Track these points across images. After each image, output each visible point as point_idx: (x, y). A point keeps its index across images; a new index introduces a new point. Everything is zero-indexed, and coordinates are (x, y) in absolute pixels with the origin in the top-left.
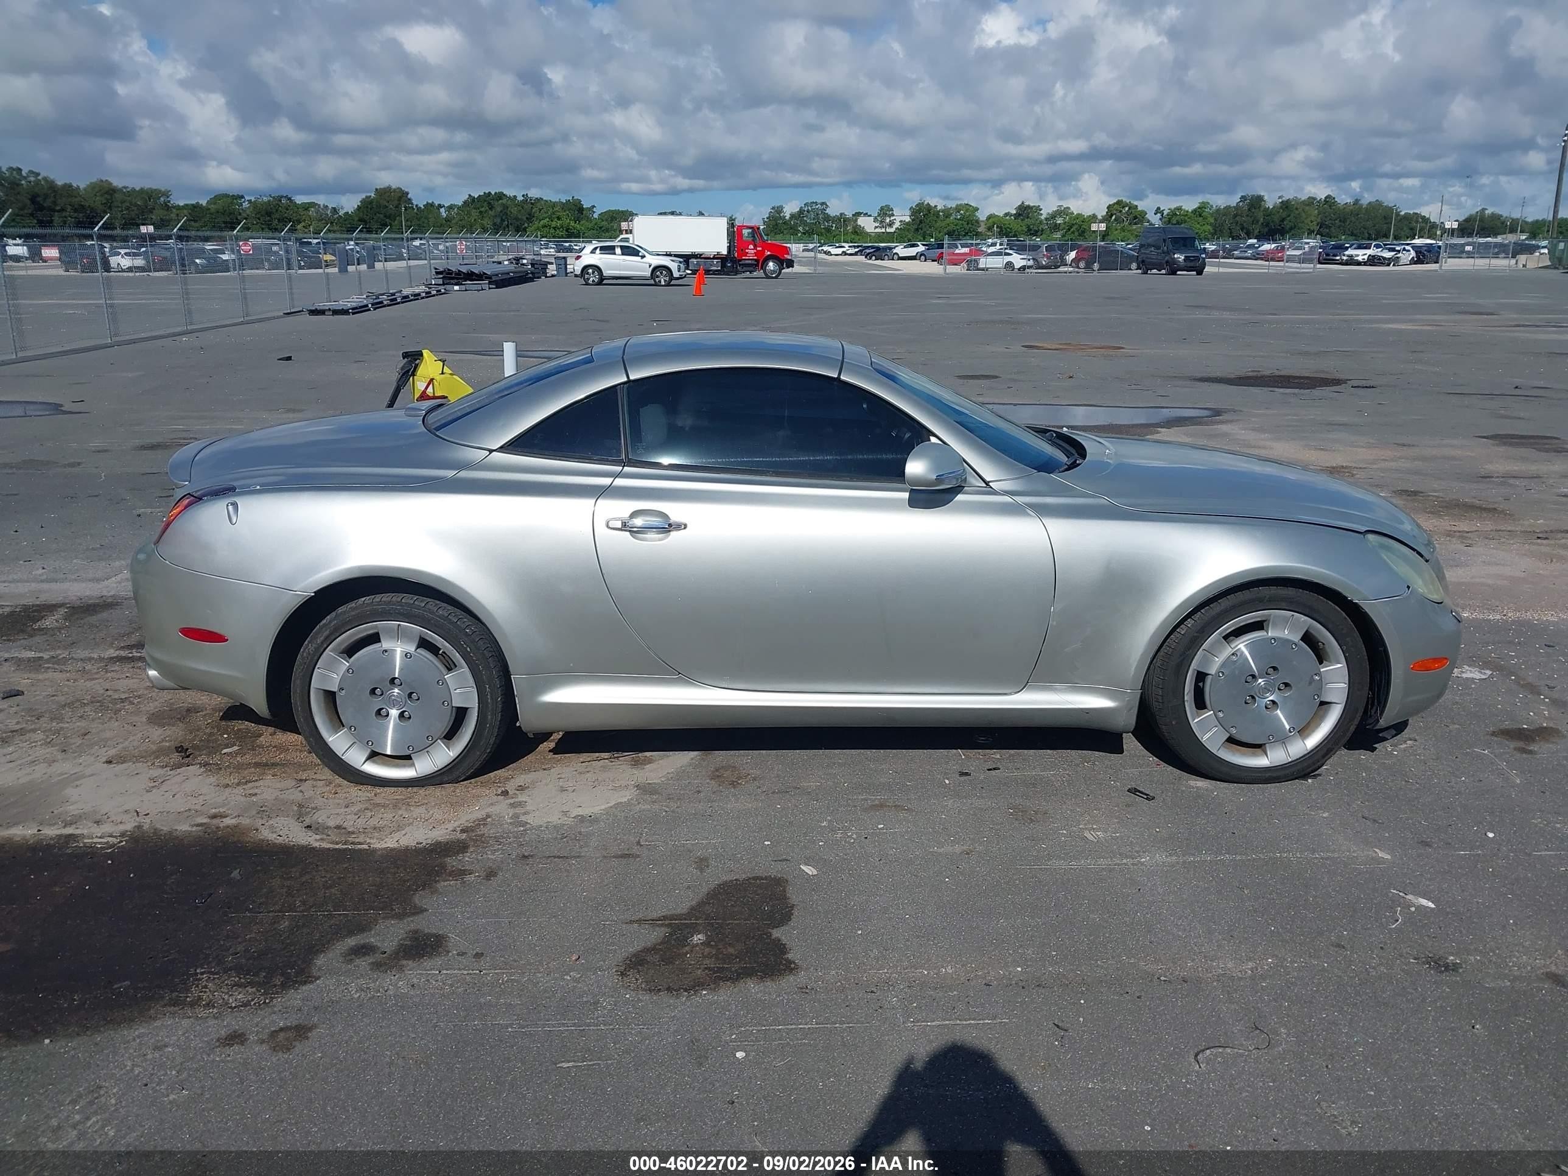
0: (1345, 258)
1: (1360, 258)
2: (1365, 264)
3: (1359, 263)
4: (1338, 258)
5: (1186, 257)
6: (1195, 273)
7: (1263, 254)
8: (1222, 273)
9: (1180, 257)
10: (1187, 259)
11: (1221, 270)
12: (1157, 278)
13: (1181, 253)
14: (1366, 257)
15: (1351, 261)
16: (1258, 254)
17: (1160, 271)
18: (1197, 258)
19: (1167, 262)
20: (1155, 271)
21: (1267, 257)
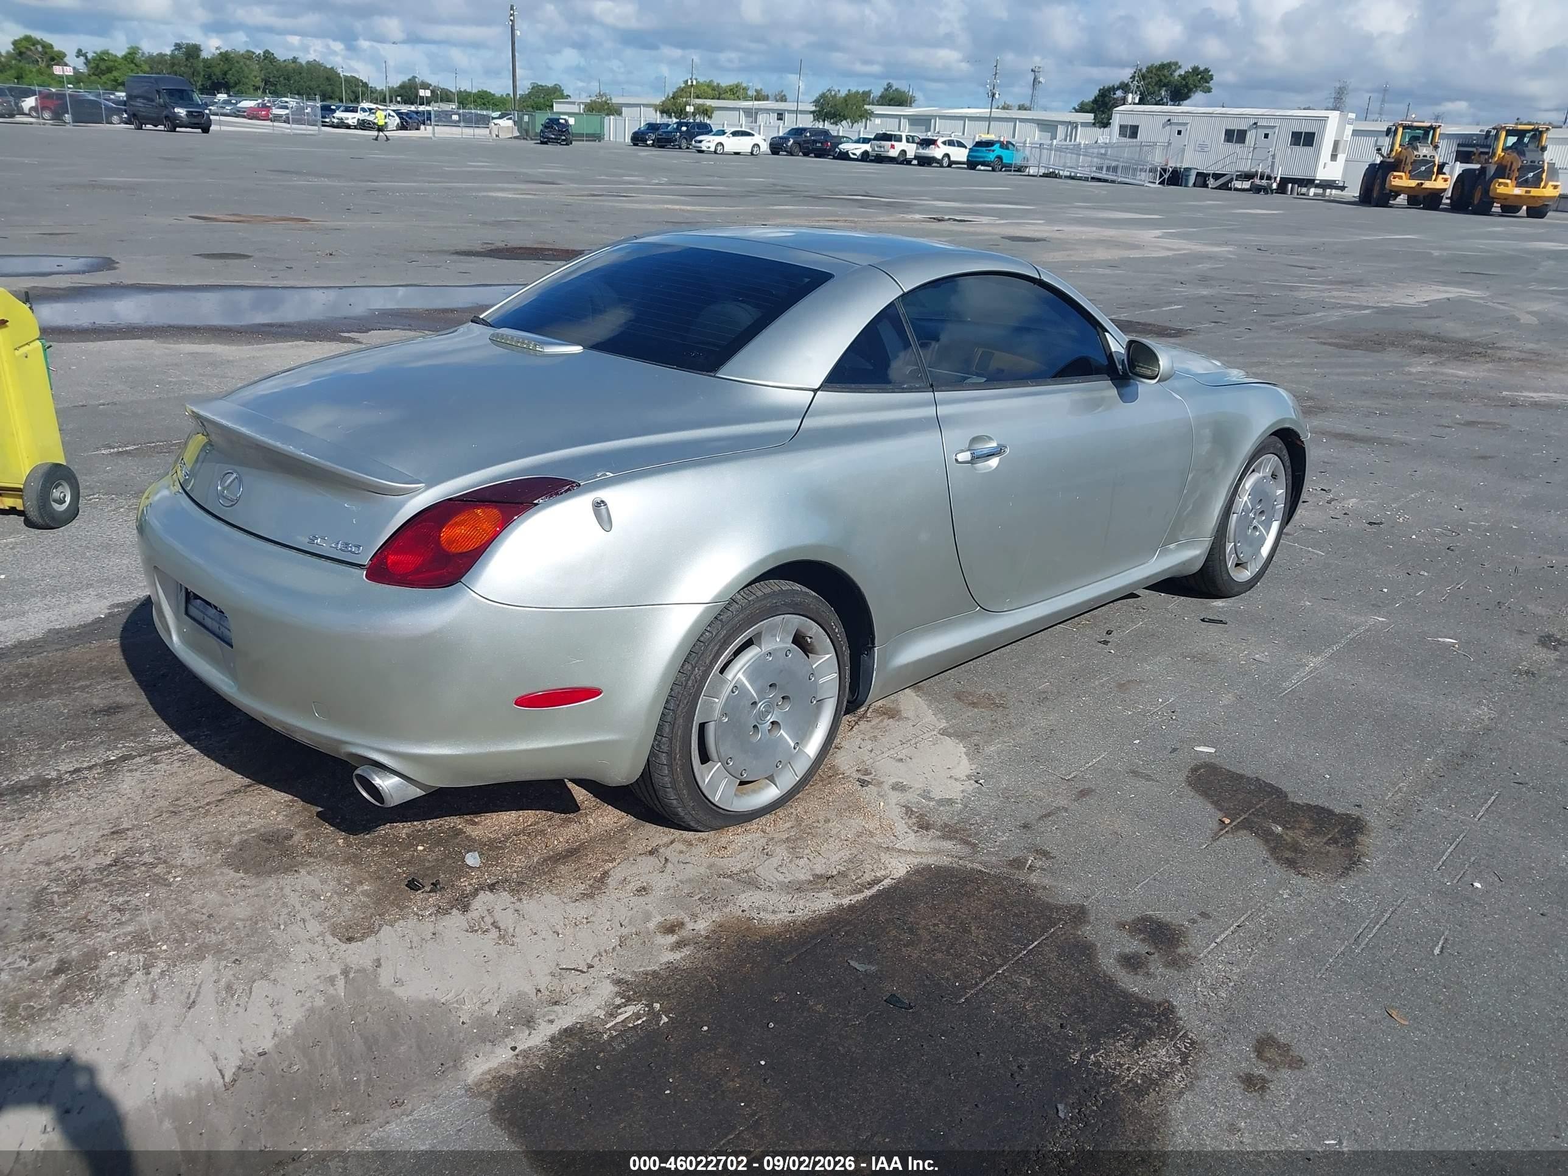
0: (336, 121)
1: (350, 122)
2: (355, 128)
3: (348, 127)
4: (327, 120)
5: (188, 112)
6: (200, 130)
7: (244, 112)
8: (224, 131)
9: (181, 112)
10: (189, 114)
11: (224, 128)
12: (154, 135)
13: (181, 107)
14: (355, 121)
15: (343, 125)
16: (239, 111)
17: (156, 126)
18: (201, 114)
19: (166, 117)
20: (149, 126)
21: (252, 115)
